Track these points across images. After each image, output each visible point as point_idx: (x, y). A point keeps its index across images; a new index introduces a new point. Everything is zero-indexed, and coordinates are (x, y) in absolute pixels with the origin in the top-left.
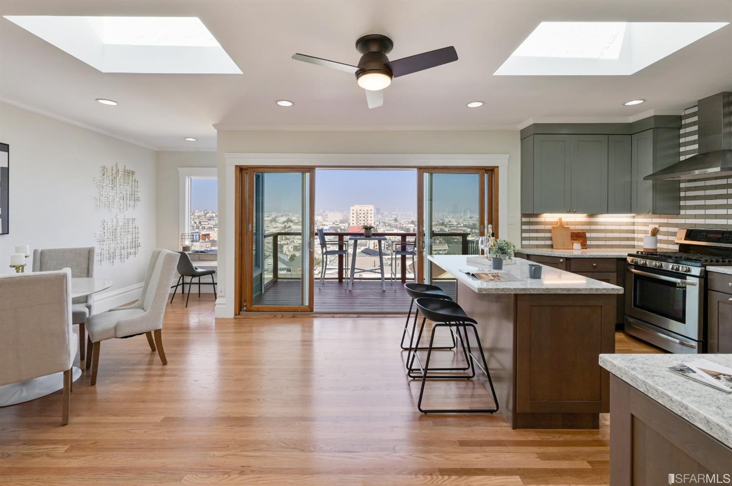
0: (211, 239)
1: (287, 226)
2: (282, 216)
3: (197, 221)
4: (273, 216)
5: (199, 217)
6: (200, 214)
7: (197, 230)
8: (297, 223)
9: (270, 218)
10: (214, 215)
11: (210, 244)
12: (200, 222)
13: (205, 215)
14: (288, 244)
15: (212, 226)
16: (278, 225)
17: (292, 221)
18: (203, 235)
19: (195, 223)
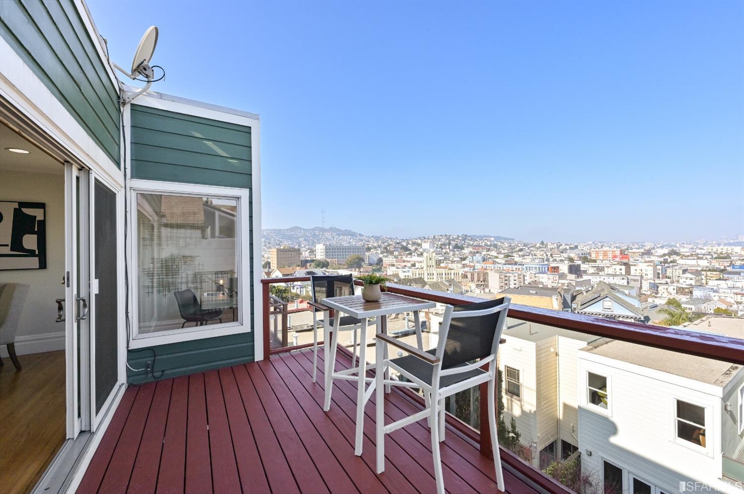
0: (560, 272)
1: (669, 260)
2: (662, 247)
3: (549, 254)
4: (647, 248)
5: (551, 249)
6: (553, 247)
7: (546, 263)
8: (688, 256)
9: (642, 250)
10: (568, 248)
11: (557, 276)
12: (551, 255)
13: (558, 247)
14: (667, 283)
15: (564, 259)
16: (653, 258)
17: (677, 254)
18: (552, 268)
19: (547, 255)
